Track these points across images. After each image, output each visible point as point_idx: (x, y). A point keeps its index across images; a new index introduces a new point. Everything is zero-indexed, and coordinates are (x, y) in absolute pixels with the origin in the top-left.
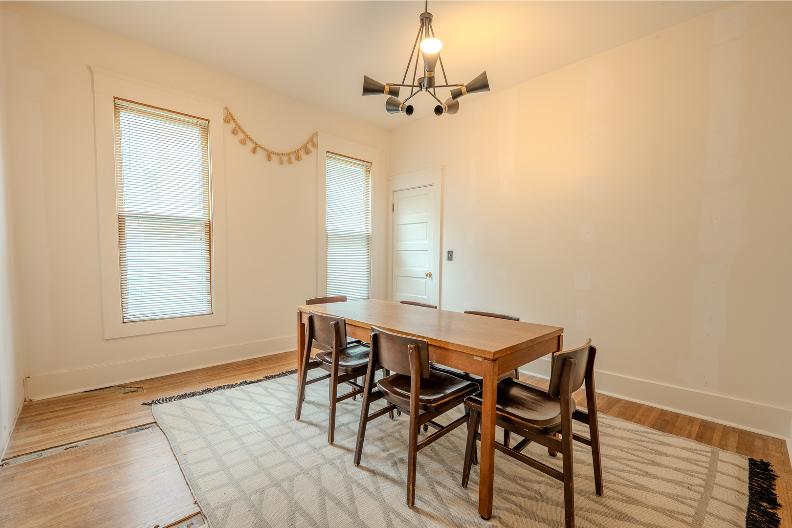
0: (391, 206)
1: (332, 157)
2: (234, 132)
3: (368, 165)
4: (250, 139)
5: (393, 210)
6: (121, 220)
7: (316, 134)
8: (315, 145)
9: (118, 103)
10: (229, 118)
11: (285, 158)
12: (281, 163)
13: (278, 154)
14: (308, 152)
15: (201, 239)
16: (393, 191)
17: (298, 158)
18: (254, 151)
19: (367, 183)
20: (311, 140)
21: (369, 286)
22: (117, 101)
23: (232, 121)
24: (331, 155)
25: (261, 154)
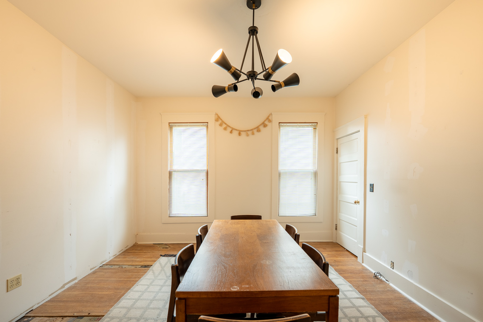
0: (336, 149)
1: (283, 125)
2: (221, 125)
3: (315, 125)
4: (229, 126)
5: (337, 152)
6: (170, 174)
7: (271, 114)
8: (270, 121)
9: (171, 125)
10: (218, 118)
11: (250, 133)
12: (248, 135)
13: (245, 131)
14: (265, 126)
15: (203, 180)
16: (338, 139)
17: (259, 131)
18: (231, 132)
19: (315, 136)
20: (268, 118)
21: (316, 207)
22: (170, 124)
23: (220, 120)
24: (282, 124)
25: (235, 133)
